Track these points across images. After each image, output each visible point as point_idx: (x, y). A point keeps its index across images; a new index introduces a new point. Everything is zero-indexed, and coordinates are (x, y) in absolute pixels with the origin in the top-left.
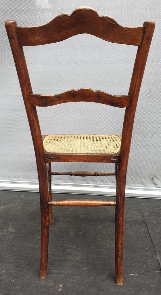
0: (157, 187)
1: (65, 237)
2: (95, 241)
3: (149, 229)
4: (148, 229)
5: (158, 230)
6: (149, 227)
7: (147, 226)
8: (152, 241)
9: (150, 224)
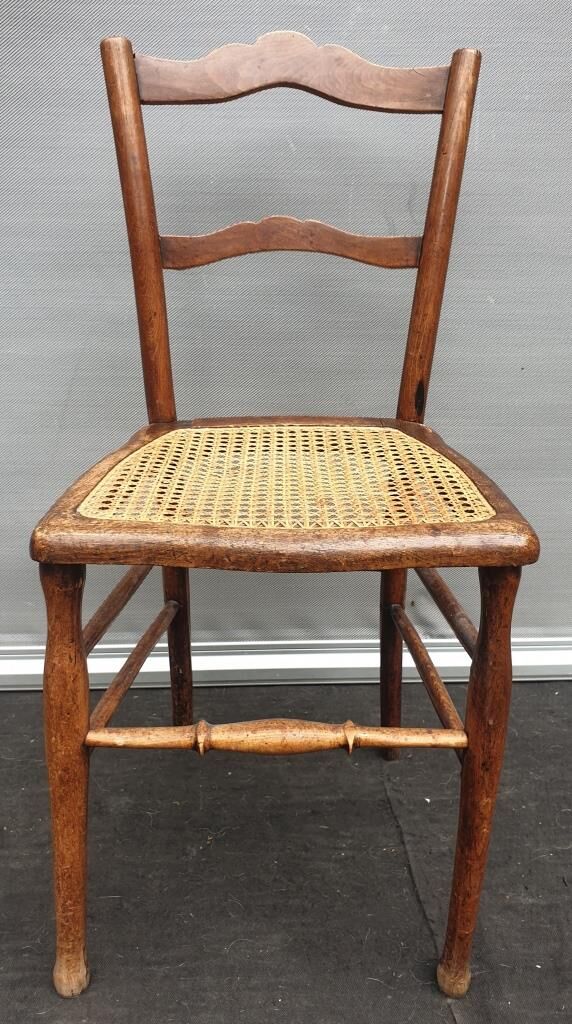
0: (432, 636)
1: (26, 928)
2: (169, 935)
3: (407, 838)
4: (403, 843)
5: (443, 838)
6: (405, 828)
7: (398, 827)
8: (419, 901)
9: (411, 812)
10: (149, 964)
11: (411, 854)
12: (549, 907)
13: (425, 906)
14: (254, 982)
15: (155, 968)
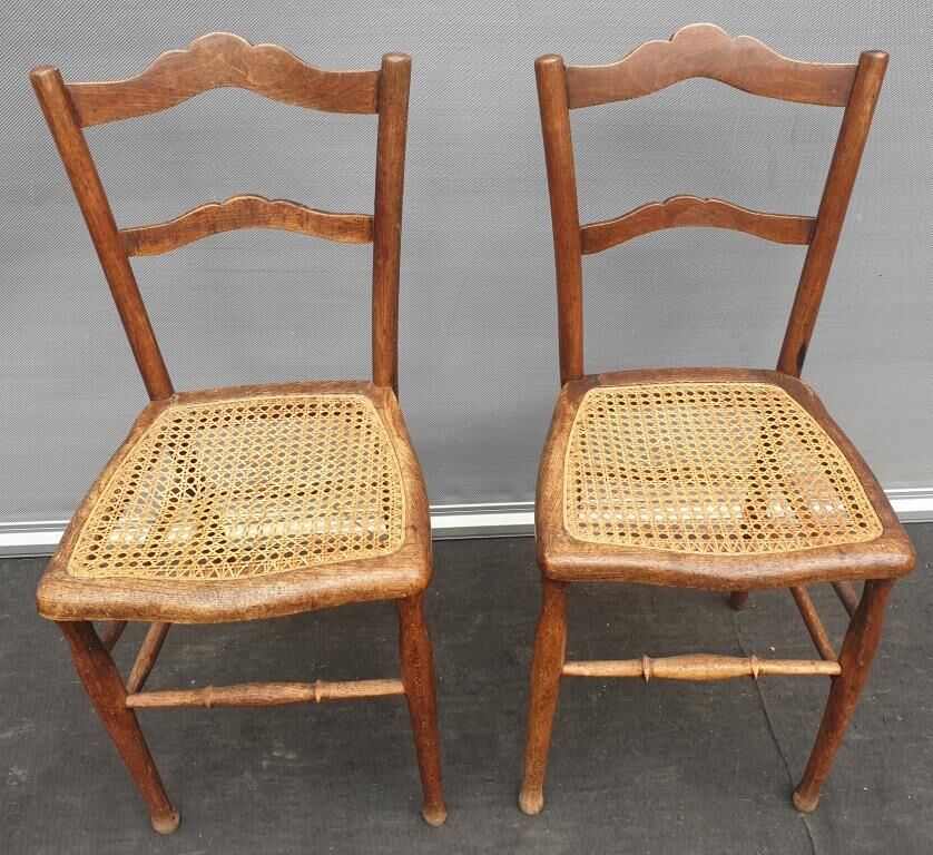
3: (760, 685)
4: (757, 689)
5: (788, 684)
10: (581, 790)
11: (764, 699)
12: (872, 742)
13: (780, 743)
14: (662, 804)
15: (586, 793)
